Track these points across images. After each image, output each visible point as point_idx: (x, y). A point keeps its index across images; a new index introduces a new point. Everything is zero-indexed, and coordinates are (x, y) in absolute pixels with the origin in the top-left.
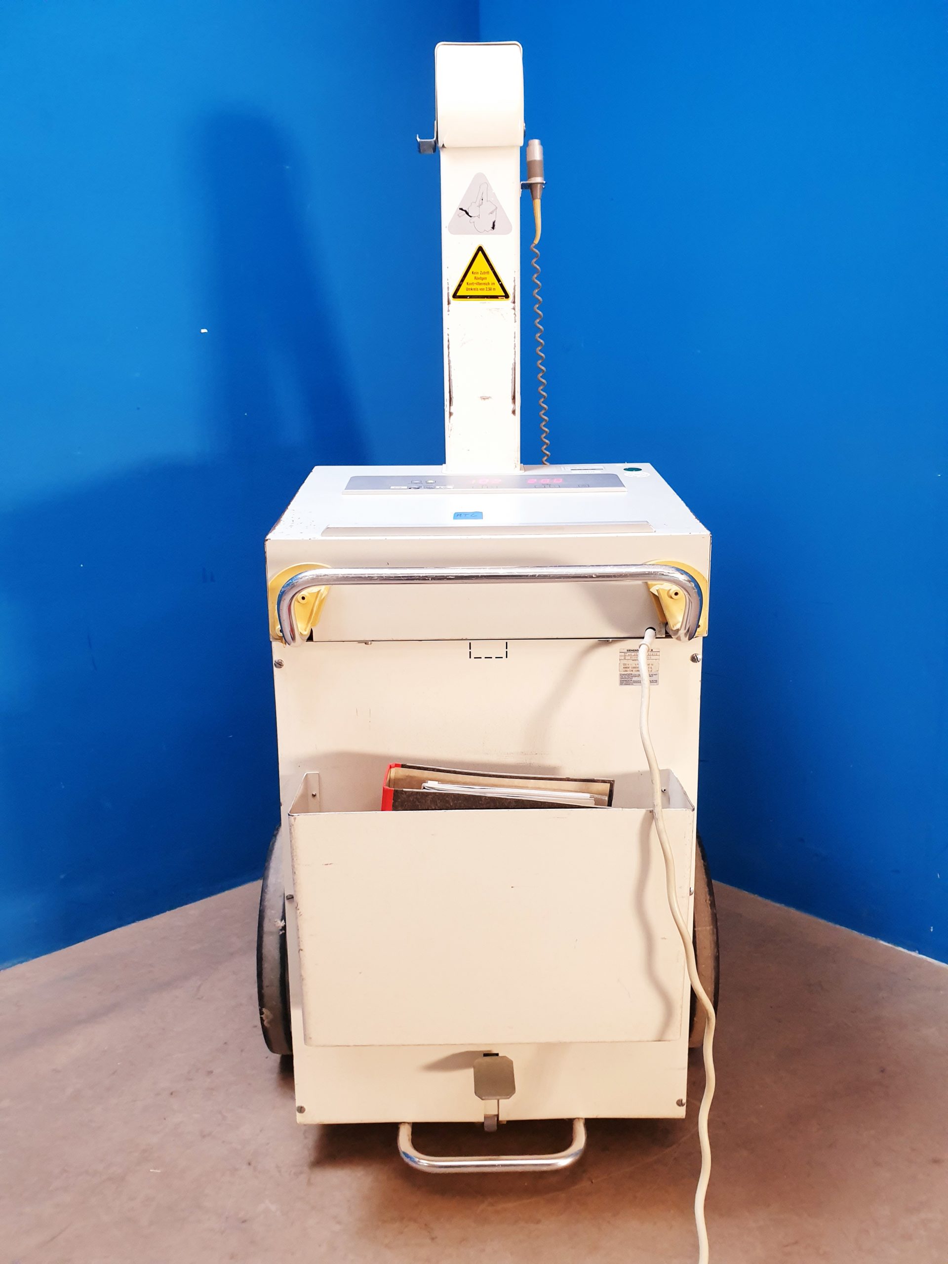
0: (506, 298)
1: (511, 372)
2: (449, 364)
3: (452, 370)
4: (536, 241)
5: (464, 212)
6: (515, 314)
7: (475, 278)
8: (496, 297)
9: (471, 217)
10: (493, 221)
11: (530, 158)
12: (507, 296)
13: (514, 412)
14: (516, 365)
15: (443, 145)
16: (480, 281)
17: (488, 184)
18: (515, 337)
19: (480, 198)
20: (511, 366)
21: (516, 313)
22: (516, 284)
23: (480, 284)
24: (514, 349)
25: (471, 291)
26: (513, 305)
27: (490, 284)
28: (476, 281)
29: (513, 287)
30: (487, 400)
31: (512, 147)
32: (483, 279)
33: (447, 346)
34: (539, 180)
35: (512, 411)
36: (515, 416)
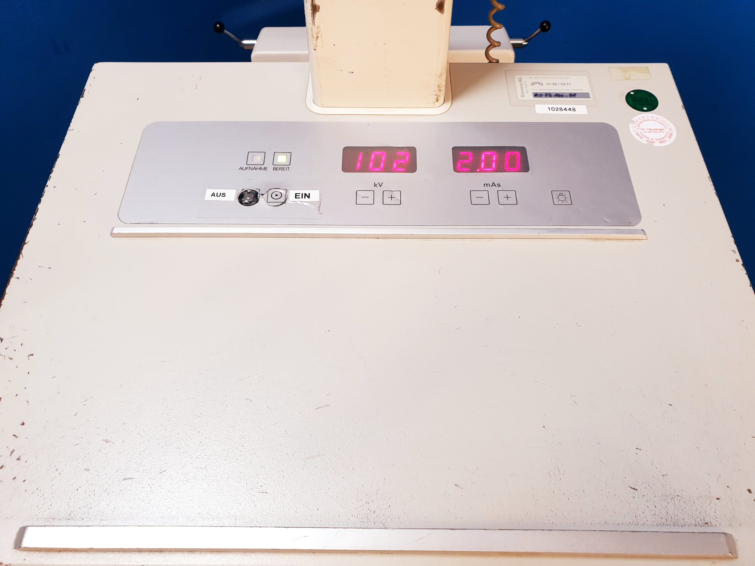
13: (441, 7)
35: (436, 5)
36: (443, 13)
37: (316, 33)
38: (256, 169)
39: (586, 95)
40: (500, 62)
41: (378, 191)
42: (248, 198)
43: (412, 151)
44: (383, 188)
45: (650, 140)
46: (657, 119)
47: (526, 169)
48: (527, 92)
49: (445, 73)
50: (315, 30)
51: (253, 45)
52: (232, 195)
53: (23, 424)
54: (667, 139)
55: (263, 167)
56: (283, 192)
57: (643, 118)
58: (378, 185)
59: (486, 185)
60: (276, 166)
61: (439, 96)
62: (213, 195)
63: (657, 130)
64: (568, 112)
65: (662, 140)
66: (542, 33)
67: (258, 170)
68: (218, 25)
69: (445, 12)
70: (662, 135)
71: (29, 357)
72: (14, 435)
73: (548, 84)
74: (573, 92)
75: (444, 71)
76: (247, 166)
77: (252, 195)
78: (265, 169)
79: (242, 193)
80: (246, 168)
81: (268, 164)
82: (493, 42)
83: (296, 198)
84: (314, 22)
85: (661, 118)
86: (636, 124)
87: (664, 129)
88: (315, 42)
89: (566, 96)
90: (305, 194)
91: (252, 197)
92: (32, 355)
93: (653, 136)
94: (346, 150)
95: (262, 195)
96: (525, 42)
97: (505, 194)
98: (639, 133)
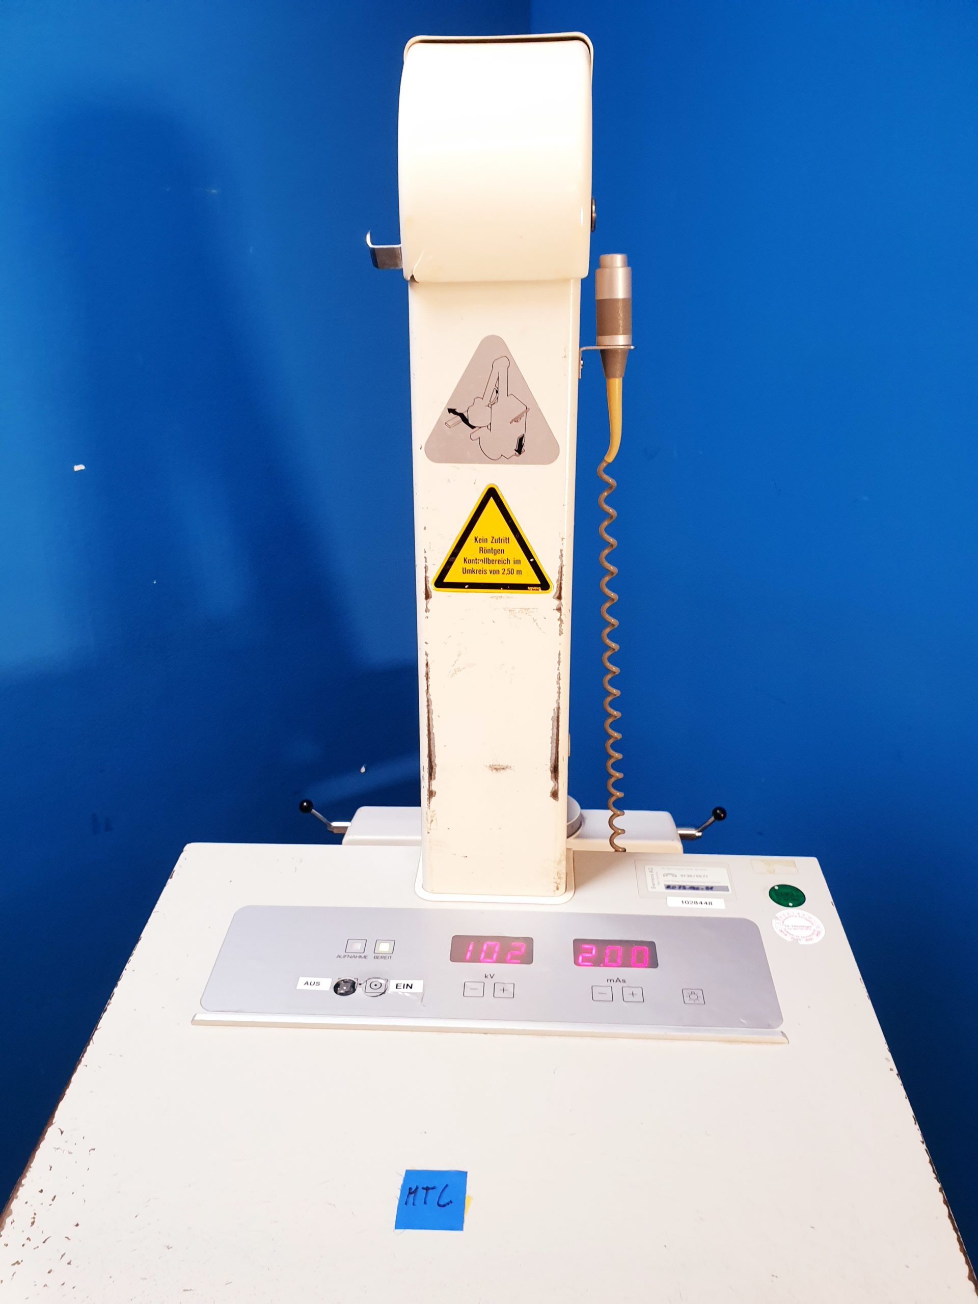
0: (542, 589)
1: (549, 724)
2: (428, 706)
3: (434, 716)
4: (610, 457)
5: (459, 418)
6: (560, 619)
7: (481, 550)
8: (523, 587)
9: (473, 427)
10: (519, 435)
11: (603, 294)
12: (544, 585)
13: (555, 795)
14: (561, 711)
15: (412, 277)
16: (491, 556)
17: (509, 360)
18: (559, 662)
19: (492, 387)
20: (552, 714)
21: (563, 617)
22: (564, 563)
23: (492, 562)
24: (558, 683)
25: (473, 575)
26: (557, 602)
27: (512, 562)
28: (482, 556)
29: (557, 569)
30: (502, 771)
31: (566, 281)
32: (496, 552)
33: (424, 674)
34: (620, 341)
35: (551, 793)
36: (557, 801)
37: (431, 816)
38: (356, 957)
39: (725, 889)
40: (627, 851)
41: (489, 983)
42: (345, 988)
43: (529, 941)
44: (495, 980)
45: (795, 937)
46: (804, 915)
47: (654, 964)
48: (659, 883)
49: (565, 859)
50: (430, 814)
51: (346, 828)
52: (327, 984)
53: (77, 1225)
54: (814, 937)
55: (363, 955)
56: (383, 982)
57: (788, 914)
58: (489, 977)
59: (609, 981)
60: (377, 955)
61: (559, 884)
62: (307, 983)
63: (803, 927)
64: (704, 906)
65: (809, 938)
66: (717, 822)
67: (357, 958)
68: (305, 804)
69: (559, 799)
70: (809, 933)
71: (91, 1151)
72: (66, 1237)
73: (682, 876)
74: (710, 885)
75: (564, 858)
76: (346, 954)
77: (349, 985)
78: (365, 957)
79: (338, 982)
80: (345, 956)
81: (369, 952)
82: (616, 829)
83: (397, 988)
84: (430, 806)
85: (807, 914)
86: (779, 920)
87: (811, 927)
88: (429, 825)
89: (702, 889)
90: (408, 985)
91: (349, 987)
92: (94, 1149)
93: (798, 933)
94: (456, 939)
95: (360, 984)
96: (699, 832)
97: (630, 991)
98: (784, 930)
